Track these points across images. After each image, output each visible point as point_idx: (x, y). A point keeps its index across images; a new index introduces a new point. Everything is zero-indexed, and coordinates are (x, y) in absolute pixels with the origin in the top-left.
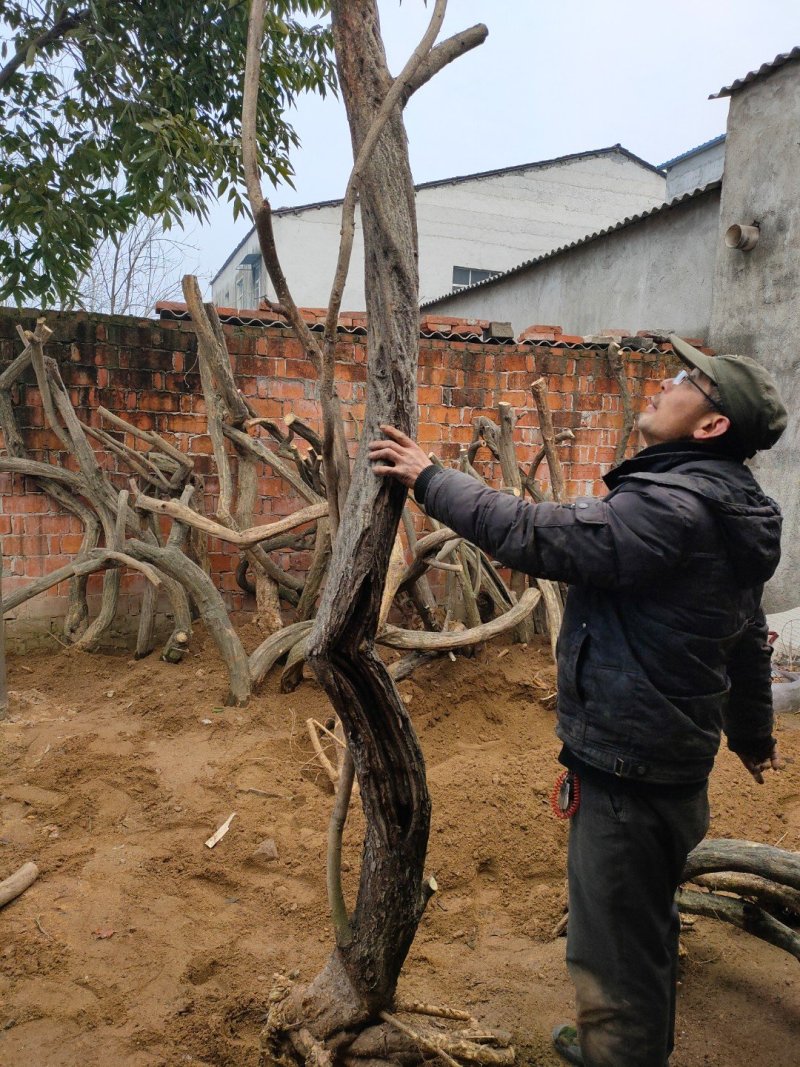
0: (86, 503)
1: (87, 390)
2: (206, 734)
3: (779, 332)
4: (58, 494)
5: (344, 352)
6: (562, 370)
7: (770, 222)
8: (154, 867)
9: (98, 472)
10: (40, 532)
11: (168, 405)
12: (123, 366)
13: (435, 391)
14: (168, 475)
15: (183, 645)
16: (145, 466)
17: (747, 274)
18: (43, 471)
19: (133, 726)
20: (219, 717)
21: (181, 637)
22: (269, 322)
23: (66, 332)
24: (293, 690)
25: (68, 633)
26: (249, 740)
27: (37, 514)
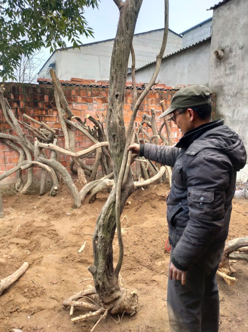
0: (19, 146)
1: (17, 109)
2: (69, 218)
3: (231, 84)
4: (10, 143)
5: (100, 94)
6: (167, 98)
7: (227, 49)
8: (64, 260)
9: (24, 136)
10: (4, 156)
11: (44, 113)
12: (29, 100)
13: (129, 106)
14: (47, 136)
15: (56, 190)
16: (39, 133)
17: (220, 66)
18: (5, 136)
19: (45, 217)
20: (72, 212)
21: (56, 188)
22: (75, 84)
23: (9, 89)
24: (93, 202)
25: (17, 189)
26: (83, 219)
27: (3, 150)
